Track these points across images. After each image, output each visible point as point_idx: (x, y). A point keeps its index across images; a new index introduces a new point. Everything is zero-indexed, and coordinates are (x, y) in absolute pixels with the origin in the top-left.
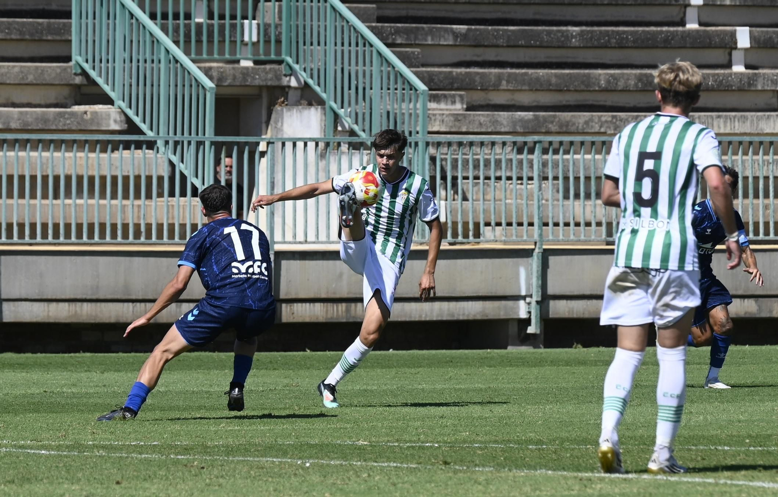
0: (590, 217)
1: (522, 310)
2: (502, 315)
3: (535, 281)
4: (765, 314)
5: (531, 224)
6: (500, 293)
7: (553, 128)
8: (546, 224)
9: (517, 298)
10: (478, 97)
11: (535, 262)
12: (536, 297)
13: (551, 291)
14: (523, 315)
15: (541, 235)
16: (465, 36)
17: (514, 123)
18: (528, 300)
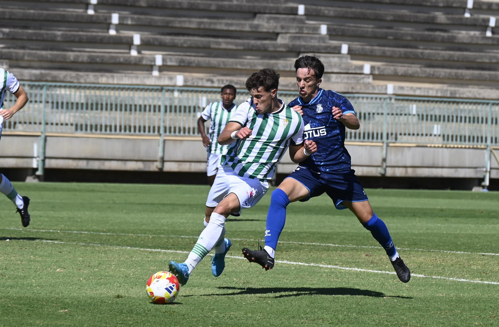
0: (67, 121)
1: (35, 164)
2: (25, 166)
3: (41, 150)
4: (147, 169)
5: (40, 123)
6: (25, 155)
7: (49, 78)
8: (47, 124)
9: (32, 157)
10: (14, 63)
11: (41, 140)
12: (42, 158)
13: (48, 154)
14: (35, 166)
15: (45, 129)
16: (8, 34)
17: (31, 75)
18: (38, 159)
